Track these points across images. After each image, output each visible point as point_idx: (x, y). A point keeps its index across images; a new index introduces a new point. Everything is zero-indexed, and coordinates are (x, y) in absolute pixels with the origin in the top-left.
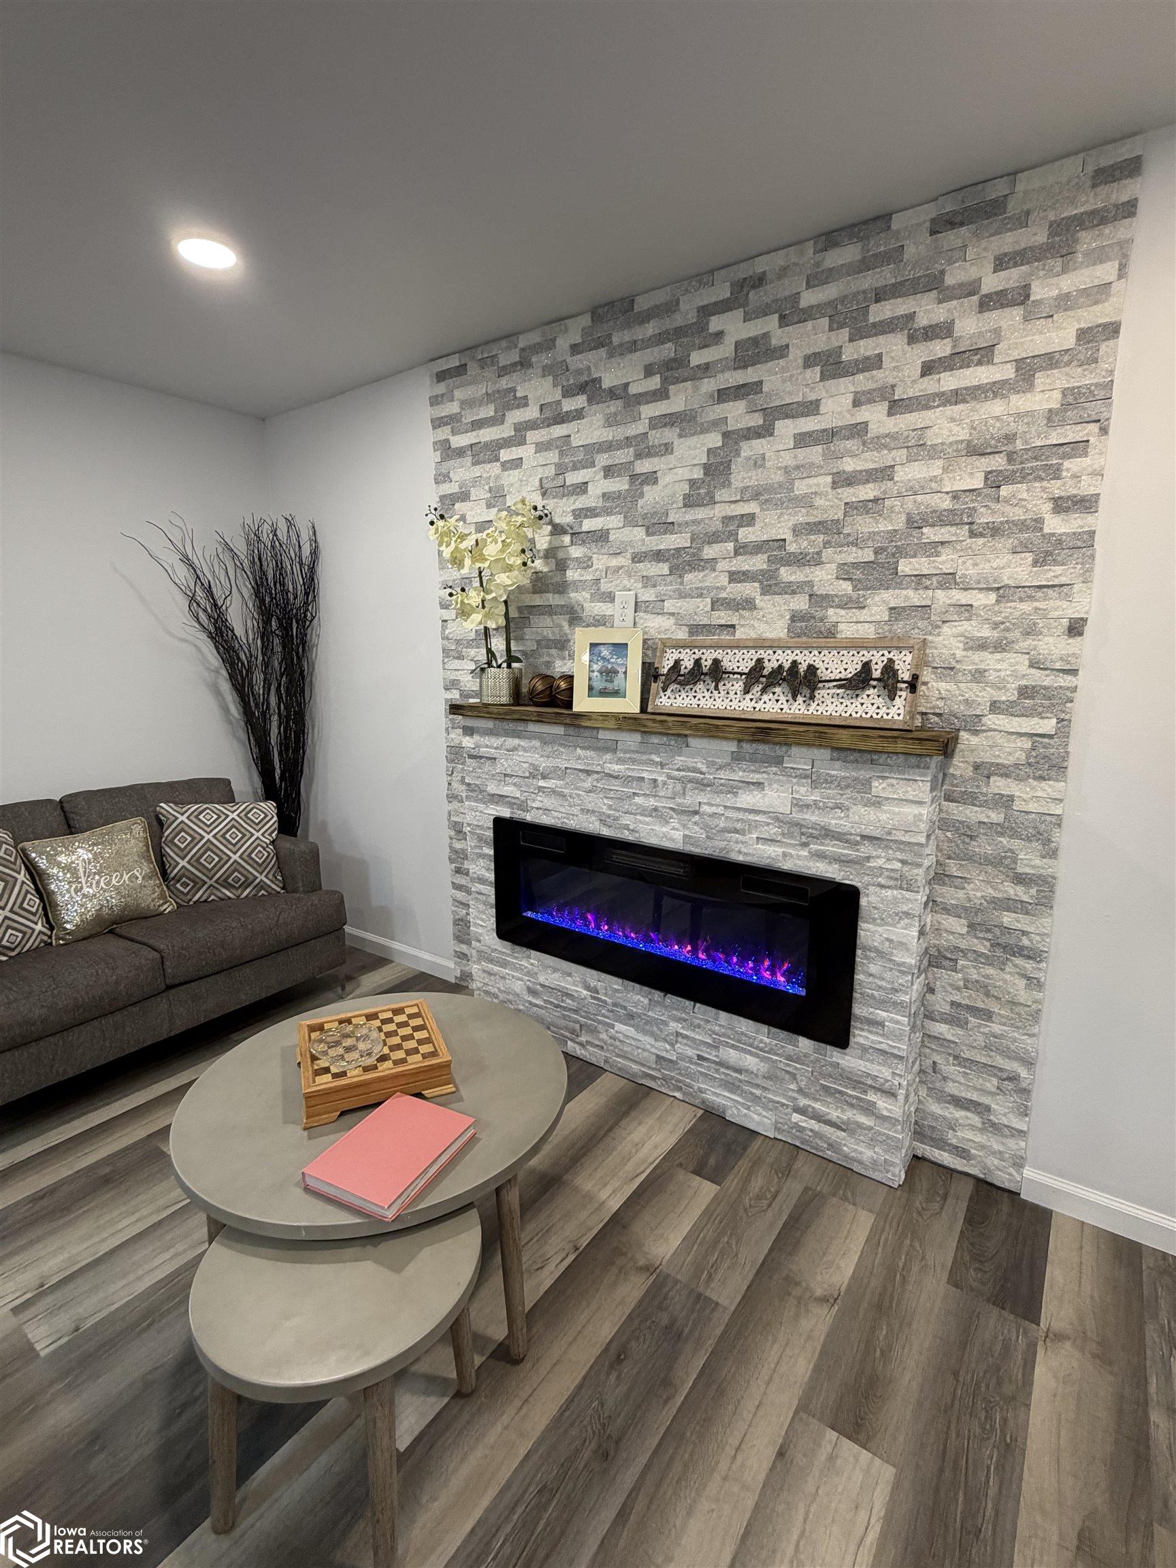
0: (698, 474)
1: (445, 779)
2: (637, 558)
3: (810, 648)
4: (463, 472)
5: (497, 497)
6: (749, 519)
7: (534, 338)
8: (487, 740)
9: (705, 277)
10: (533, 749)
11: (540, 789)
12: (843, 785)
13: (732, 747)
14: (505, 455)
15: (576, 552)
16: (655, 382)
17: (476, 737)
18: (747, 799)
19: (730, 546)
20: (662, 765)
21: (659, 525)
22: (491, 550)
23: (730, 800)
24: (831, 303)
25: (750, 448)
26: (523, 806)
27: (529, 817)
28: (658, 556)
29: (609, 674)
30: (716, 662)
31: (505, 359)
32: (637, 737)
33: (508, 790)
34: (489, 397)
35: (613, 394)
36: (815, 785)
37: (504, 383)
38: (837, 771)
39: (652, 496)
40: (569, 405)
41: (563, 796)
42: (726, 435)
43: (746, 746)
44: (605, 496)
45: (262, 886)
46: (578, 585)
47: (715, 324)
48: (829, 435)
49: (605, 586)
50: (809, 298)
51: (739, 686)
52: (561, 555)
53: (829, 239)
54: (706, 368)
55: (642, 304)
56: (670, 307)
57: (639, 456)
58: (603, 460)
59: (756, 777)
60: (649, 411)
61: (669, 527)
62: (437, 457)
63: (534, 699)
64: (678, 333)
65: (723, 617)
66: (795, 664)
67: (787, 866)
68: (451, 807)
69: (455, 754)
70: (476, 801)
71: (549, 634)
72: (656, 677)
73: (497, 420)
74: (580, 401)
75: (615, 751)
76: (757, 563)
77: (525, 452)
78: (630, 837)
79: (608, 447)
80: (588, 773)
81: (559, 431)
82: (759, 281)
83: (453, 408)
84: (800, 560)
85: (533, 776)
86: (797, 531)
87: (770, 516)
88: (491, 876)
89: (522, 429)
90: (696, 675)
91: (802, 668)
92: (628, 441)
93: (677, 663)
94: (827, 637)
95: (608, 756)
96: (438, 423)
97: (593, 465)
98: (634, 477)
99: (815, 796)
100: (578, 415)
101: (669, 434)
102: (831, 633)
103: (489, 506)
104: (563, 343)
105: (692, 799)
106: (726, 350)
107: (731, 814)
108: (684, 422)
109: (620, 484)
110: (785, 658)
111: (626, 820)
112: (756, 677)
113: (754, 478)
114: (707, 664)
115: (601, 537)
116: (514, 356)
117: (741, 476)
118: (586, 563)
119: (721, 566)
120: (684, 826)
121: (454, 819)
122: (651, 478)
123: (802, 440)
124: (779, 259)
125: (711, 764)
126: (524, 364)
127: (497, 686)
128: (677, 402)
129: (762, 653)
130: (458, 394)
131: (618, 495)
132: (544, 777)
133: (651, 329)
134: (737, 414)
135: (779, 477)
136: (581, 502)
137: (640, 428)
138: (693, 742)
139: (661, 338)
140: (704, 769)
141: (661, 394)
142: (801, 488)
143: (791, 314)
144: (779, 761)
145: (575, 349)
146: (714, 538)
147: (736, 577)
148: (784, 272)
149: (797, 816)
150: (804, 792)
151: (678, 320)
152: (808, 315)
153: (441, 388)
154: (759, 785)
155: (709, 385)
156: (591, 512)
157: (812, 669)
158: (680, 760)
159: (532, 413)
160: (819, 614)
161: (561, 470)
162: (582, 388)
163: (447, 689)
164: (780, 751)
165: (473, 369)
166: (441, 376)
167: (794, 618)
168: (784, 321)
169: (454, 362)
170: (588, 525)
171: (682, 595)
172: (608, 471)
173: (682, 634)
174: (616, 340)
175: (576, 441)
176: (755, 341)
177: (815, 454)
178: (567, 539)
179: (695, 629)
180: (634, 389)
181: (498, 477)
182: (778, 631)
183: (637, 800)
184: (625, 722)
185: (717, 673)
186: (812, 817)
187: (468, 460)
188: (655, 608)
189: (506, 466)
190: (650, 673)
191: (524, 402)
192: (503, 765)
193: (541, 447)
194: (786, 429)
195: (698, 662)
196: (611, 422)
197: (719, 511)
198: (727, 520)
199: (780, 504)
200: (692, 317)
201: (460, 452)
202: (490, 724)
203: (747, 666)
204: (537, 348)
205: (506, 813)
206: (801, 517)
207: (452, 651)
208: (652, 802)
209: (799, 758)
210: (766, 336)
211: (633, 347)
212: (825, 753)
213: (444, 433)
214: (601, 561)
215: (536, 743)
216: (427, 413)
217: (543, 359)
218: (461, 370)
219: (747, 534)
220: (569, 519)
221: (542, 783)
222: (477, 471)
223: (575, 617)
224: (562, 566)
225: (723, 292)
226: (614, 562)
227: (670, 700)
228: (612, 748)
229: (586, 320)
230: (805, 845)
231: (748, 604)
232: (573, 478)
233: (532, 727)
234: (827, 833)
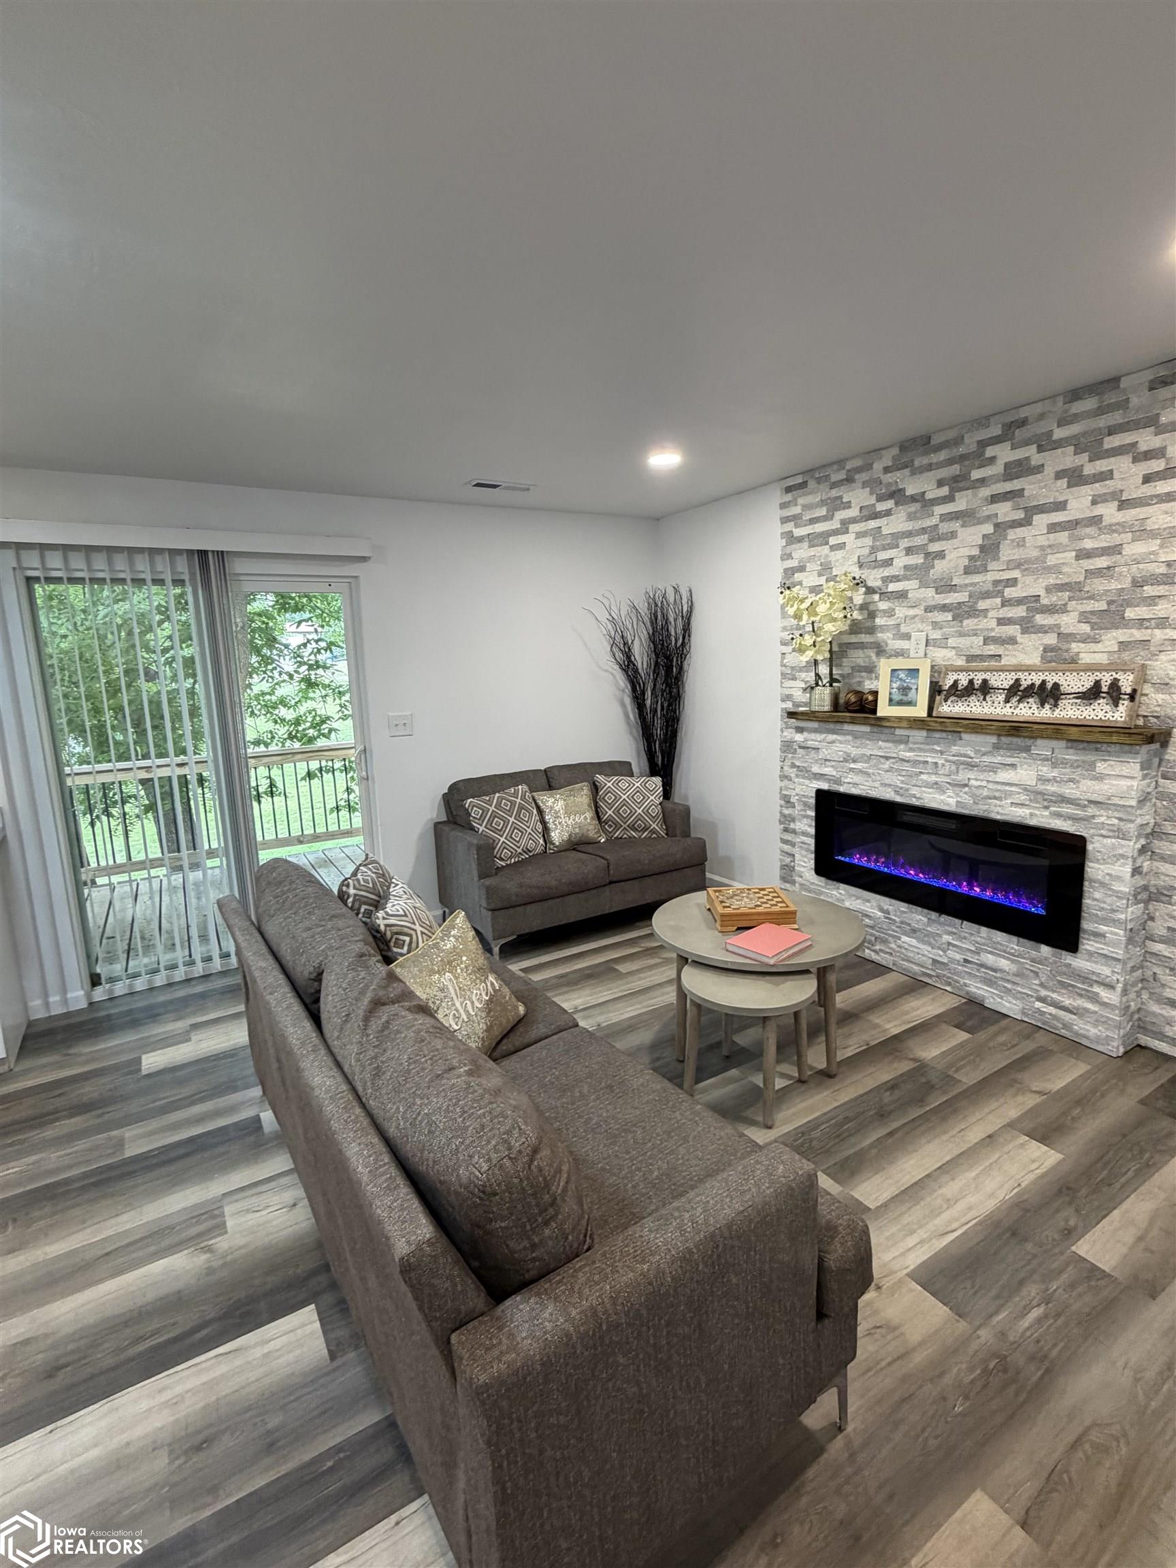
0: (976, 552)
1: (779, 764)
2: (929, 609)
3: (1055, 671)
4: (801, 552)
5: (826, 568)
6: (1013, 582)
7: (857, 463)
8: (813, 736)
9: (982, 422)
10: (846, 742)
11: (851, 770)
12: (1074, 766)
13: (994, 739)
14: (833, 541)
15: (883, 606)
16: (945, 491)
17: (806, 734)
18: (1003, 776)
19: (998, 601)
20: (942, 753)
21: (946, 586)
22: (822, 609)
23: (992, 776)
24: (1074, 437)
25: (1013, 534)
26: (838, 782)
27: (842, 789)
28: (944, 608)
29: (905, 690)
30: (985, 681)
31: (835, 477)
32: (924, 733)
33: (827, 770)
34: (823, 503)
35: (913, 499)
36: (1054, 765)
37: (834, 493)
38: (1071, 756)
39: (940, 567)
40: (881, 507)
41: (868, 774)
42: (997, 526)
43: (1003, 739)
44: (905, 567)
45: (653, 831)
46: (883, 628)
47: (990, 452)
48: (1074, 525)
49: (904, 629)
50: (1059, 434)
51: (1002, 698)
52: (872, 608)
53: (1075, 395)
54: (983, 481)
55: (936, 440)
56: (958, 441)
57: (931, 541)
58: (905, 543)
59: (1009, 761)
60: (940, 510)
61: (952, 588)
62: (784, 542)
63: (848, 707)
64: (963, 458)
65: (992, 649)
66: (1044, 682)
67: (1033, 822)
68: (783, 784)
69: (787, 746)
70: (804, 777)
71: (861, 662)
72: (940, 692)
73: (828, 518)
74: (890, 504)
75: (907, 742)
76: (1020, 612)
77: (848, 538)
78: (914, 802)
79: (909, 534)
80: (887, 758)
81: (873, 524)
82: (1023, 423)
83: (797, 510)
84: (1050, 610)
85: (845, 760)
86: (1048, 590)
87: (1029, 580)
88: (812, 831)
89: (845, 523)
90: (970, 690)
91: (1049, 686)
92: (923, 531)
93: (956, 682)
94: (1072, 663)
95: (902, 747)
96: (785, 520)
97: (897, 546)
98: (927, 555)
99: (1055, 773)
100: (888, 513)
101: (955, 525)
102: (1074, 661)
103: (820, 575)
104: (878, 466)
105: (963, 775)
106: (997, 469)
107: (991, 786)
108: (967, 517)
109: (918, 559)
110: (1037, 679)
111: (914, 791)
112: (1016, 692)
113: (1017, 554)
114: (977, 683)
115: (902, 595)
116: (842, 475)
117: (1007, 552)
118: (890, 613)
119: (990, 614)
120: (957, 795)
121: (784, 792)
122: (941, 555)
123: (1053, 528)
124: (1038, 408)
125: (977, 752)
126: (849, 480)
127: (822, 699)
128: (962, 502)
129: (1020, 675)
130: (801, 501)
131: (916, 567)
132: (854, 761)
133: (943, 455)
134: (1005, 511)
135: (1035, 553)
136: (887, 572)
137: (934, 521)
138: (964, 736)
139: (950, 462)
140: (972, 755)
141: (950, 499)
142: (1052, 560)
143: (1046, 444)
144: (1027, 749)
145: (887, 470)
146: (986, 595)
147: (1001, 622)
148: (1042, 416)
149: (1041, 787)
150: (1046, 771)
151: (962, 450)
152: (1059, 444)
153: (789, 497)
154: (1013, 766)
155: (985, 492)
156: (895, 579)
157: (1056, 686)
158: (955, 749)
159: (853, 512)
160: (1065, 647)
161: (874, 550)
162: (891, 496)
163: (783, 701)
164: (1029, 742)
165: (812, 484)
166: (789, 490)
167: (1046, 649)
168: (1041, 449)
169: (799, 480)
170: (892, 587)
171: (961, 635)
172: (909, 551)
173: (961, 662)
174: (917, 463)
175: (885, 531)
176: (1019, 463)
177: (1063, 537)
178: (876, 597)
179: (971, 658)
180: (929, 496)
181: (827, 556)
182: (1035, 659)
183: (923, 777)
184: (915, 723)
185: (985, 689)
186: (1052, 788)
187: (806, 544)
188: (942, 643)
189: (833, 548)
190: (935, 689)
191: (848, 505)
192: (824, 753)
193: (859, 535)
194: (1042, 521)
195: (971, 682)
196: (911, 517)
197: (990, 577)
198: (996, 583)
199: (1033, 572)
200: (973, 447)
201: (800, 540)
202: (815, 725)
203: (1006, 685)
204: (859, 470)
205: (825, 786)
206: (1052, 580)
207: (789, 675)
208: (934, 778)
209: (1043, 747)
210: (1028, 459)
211: (930, 467)
212: (1063, 744)
213: (790, 526)
214: (901, 612)
215: (849, 738)
216: (778, 513)
217: (863, 477)
218: (803, 485)
219: (1010, 592)
220: (879, 583)
221: (852, 766)
222: (813, 551)
223: (880, 650)
224: (872, 615)
225: (996, 430)
226: (912, 612)
227: (949, 708)
228: (905, 741)
229: (895, 451)
230: (1047, 808)
231: (1012, 641)
232: (882, 555)
233: (846, 727)
234: (1063, 800)
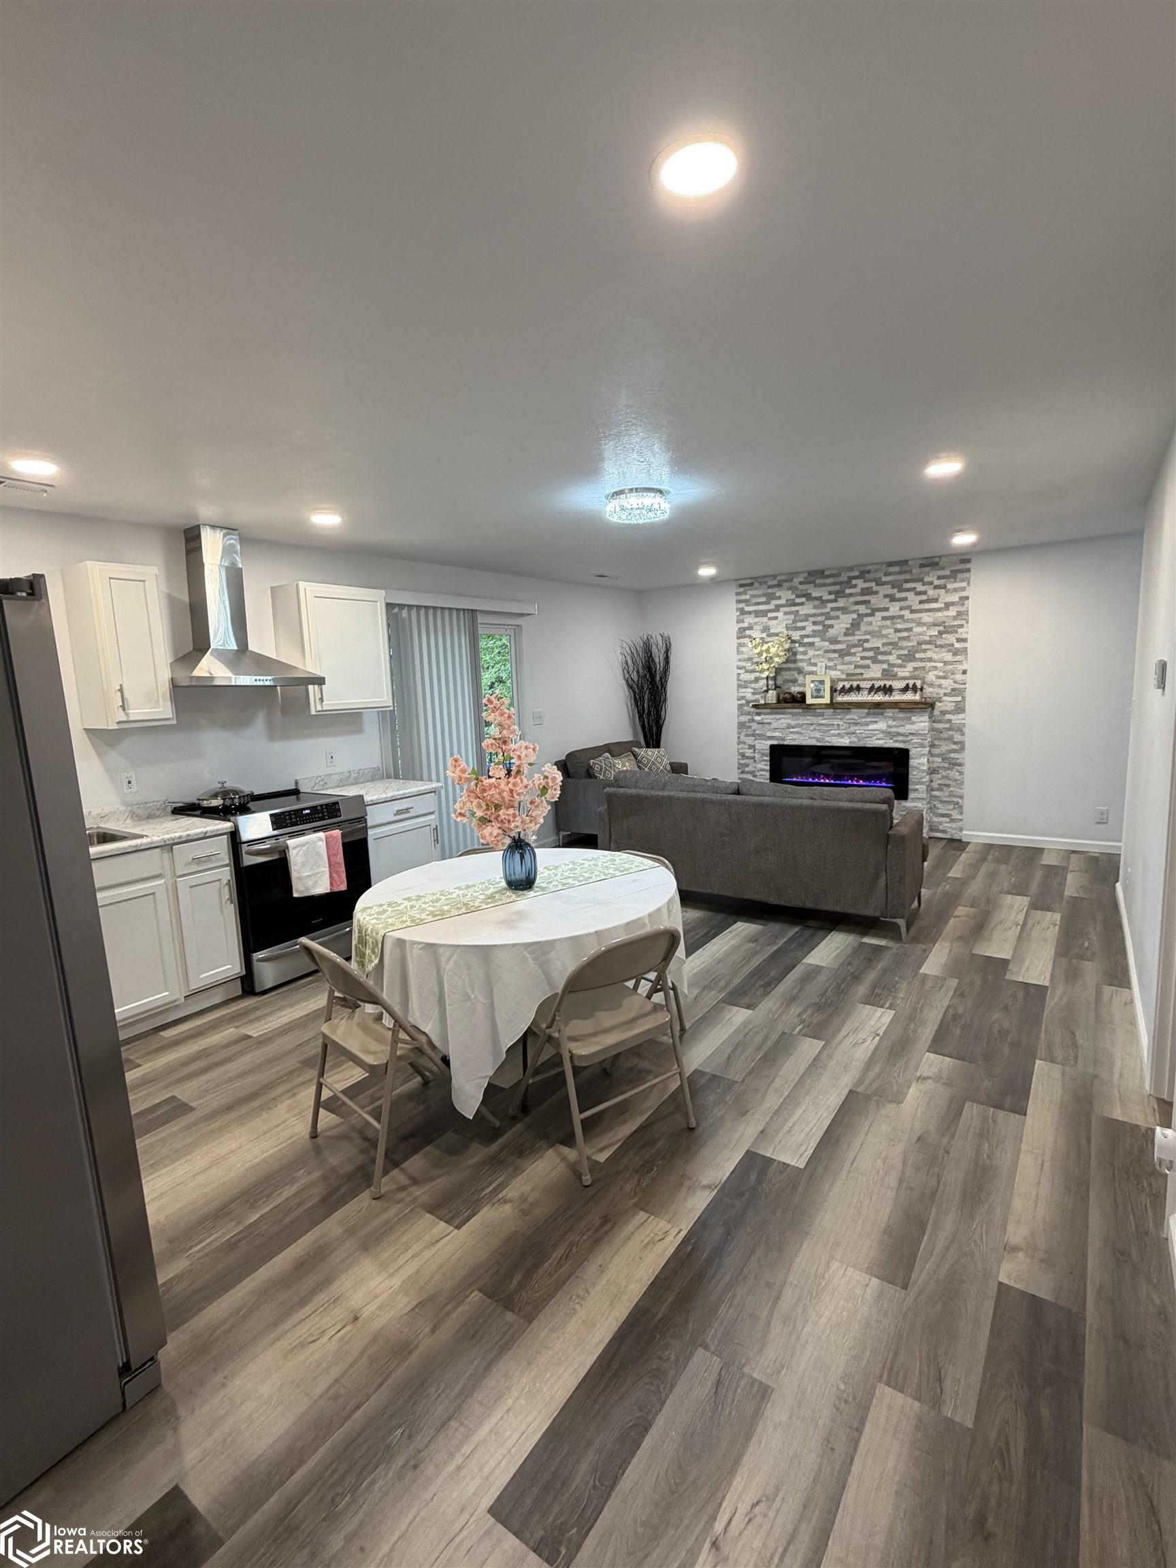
0: (849, 626)
1: (736, 736)
2: (826, 652)
3: (889, 680)
4: (749, 620)
5: (766, 629)
6: (867, 641)
7: (784, 577)
8: (767, 717)
9: (851, 569)
10: (789, 718)
11: (791, 732)
12: (902, 719)
13: (866, 711)
14: (770, 615)
15: (801, 649)
16: (832, 597)
17: (762, 716)
18: (872, 727)
19: (861, 649)
20: (841, 719)
21: (834, 641)
22: (773, 650)
23: (866, 728)
24: (892, 581)
25: (866, 619)
26: (783, 739)
27: (786, 743)
28: (835, 651)
29: (818, 690)
30: (858, 685)
31: (770, 583)
32: (832, 710)
33: (776, 734)
34: (764, 595)
35: (816, 598)
36: (894, 720)
37: (770, 591)
38: (901, 715)
39: (831, 632)
40: (798, 600)
41: (802, 734)
42: (859, 615)
43: (871, 711)
44: (813, 631)
46: (802, 661)
47: (854, 582)
48: (892, 618)
49: (812, 661)
50: (884, 579)
51: (866, 692)
52: (794, 650)
53: (891, 564)
54: (851, 595)
55: (827, 573)
56: (838, 575)
57: (826, 619)
58: (812, 619)
59: (874, 720)
60: (830, 605)
61: (838, 642)
62: (738, 613)
63: (786, 701)
64: (840, 583)
65: (858, 671)
66: (885, 685)
67: (886, 746)
68: (739, 747)
69: (742, 725)
70: (762, 740)
71: (788, 677)
72: (836, 691)
73: (767, 603)
74: (803, 600)
75: (823, 716)
76: (871, 654)
77: (780, 615)
78: (828, 744)
79: (814, 615)
80: (812, 724)
81: (794, 609)
82: (869, 572)
83: (744, 597)
84: (885, 653)
85: (788, 728)
86: (884, 645)
87: (875, 640)
88: (768, 768)
89: (777, 608)
90: (851, 689)
91: (888, 686)
92: (822, 614)
93: (844, 686)
94: (894, 677)
95: (820, 718)
96: (739, 602)
97: (808, 621)
98: (824, 626)
99: (894, 723)
100: (802, 604)
101: (838, 613)
102: (896, 675)
103: (762, 632)
104: (796, 581)
105: (852, 729)
106: (858, 590)
107: (867, 732)
108: (844, 610)
109: (820, 628)
110: (881, 683)
111: (827, 739)
112: (872, 689)
113: (869, 628)
114: (855, 686)
115: (812, 644)
116: (775, 582)
117: (863, 628)
118: (805, 653)
119: (858, 654)
120: (850, 738)
121: (741, 751)
122: (832, 626)
123: (884, 618)
124: (875, 567)
125: (859, 717)
126: (779, 585)
127: (772, 696)
128: (841, 603)
129: (873, 682)
130: (749, 592)
131: (819, 631)
132: (793, 728)
133: (830, 580)
134: (862, 609)
135: (877, 629)
136: (803, 633)
137: (828, 610)
138: (853, 711)
139: (834, 584)
140: (856, 718)
141: (835, 601)
142: (884, 632)
143: (879, 583)
144: (882, 714)
145: (801, 583)
146: (855, 646)
147: (863, 658)
148: (876, 571)
149: (889, 730)
150: (890, 722)
151: (841, 579)
152: (884, 584)
153: (741, 590)
154: (876, 722)
155: (852, 599)
156: (807, 636)
157: (891, 686)
158: (848, 717)
159: (782, 602)
160: (891, 669)
161: (794, 622)
162: (803, 596)
163: (738, 700)
164: (882, 711)
165: (756, 585)
166: (741, 586)
167: (884, 670)
168: (877, 584)
169: (749, 581)
170: (806, 640)
171: (843, 664)
172: (815, 623)
173: (844, 677)
174: (817, 582)
175: (801, 613)
176: (867, 589)
177: (888, 622)
178: (797, 645)
179: (848, 675)
180: (824, 598)
181: (766, 623)
182: (879, 675)
183: (832, 732)
184: (827, 706)
185: (858, 689)
186: (894, 730)
187: (753, 615)
188: (834, 668)
189: (770, 619)
190: (833, 690)
191: (779, 598)
192: (775, 725)
193: (786, 613)
194: (879, 615)
195: (851, 686)
196: (815, 607)
197: (857, 638)
198: (859, 640)
199: (878, 637)
200: (846, 579)
201: (750, 613)
202: (769, 711)
203: (869, 686)
204: (785, 581)
205: (775, 743)
206: (885, 641)
207: (742, 685)
208: (837, 732)
209: (889, 712)
210: (871, 587)
211: (824, 585)
212: (897, 710)
213: (742, 605)
214: (811, 653)
215: (790, 716)
216: (734, 598)
217: (788, 584)
218: (752, 584)
219: (866, 645)
220: (798, 638)
221: (792, 730)
222: (757, 620)
223: (800, 671)
224: (795, 654)
225: (857, 574)
226: (817, 653)
227: (840, 698)
228: (822, 715)
229: (806, 574)
230: (891, 739)
231: (868, 667)
232: (799, 624)
233: (787, 710)
234: (899, 734)
